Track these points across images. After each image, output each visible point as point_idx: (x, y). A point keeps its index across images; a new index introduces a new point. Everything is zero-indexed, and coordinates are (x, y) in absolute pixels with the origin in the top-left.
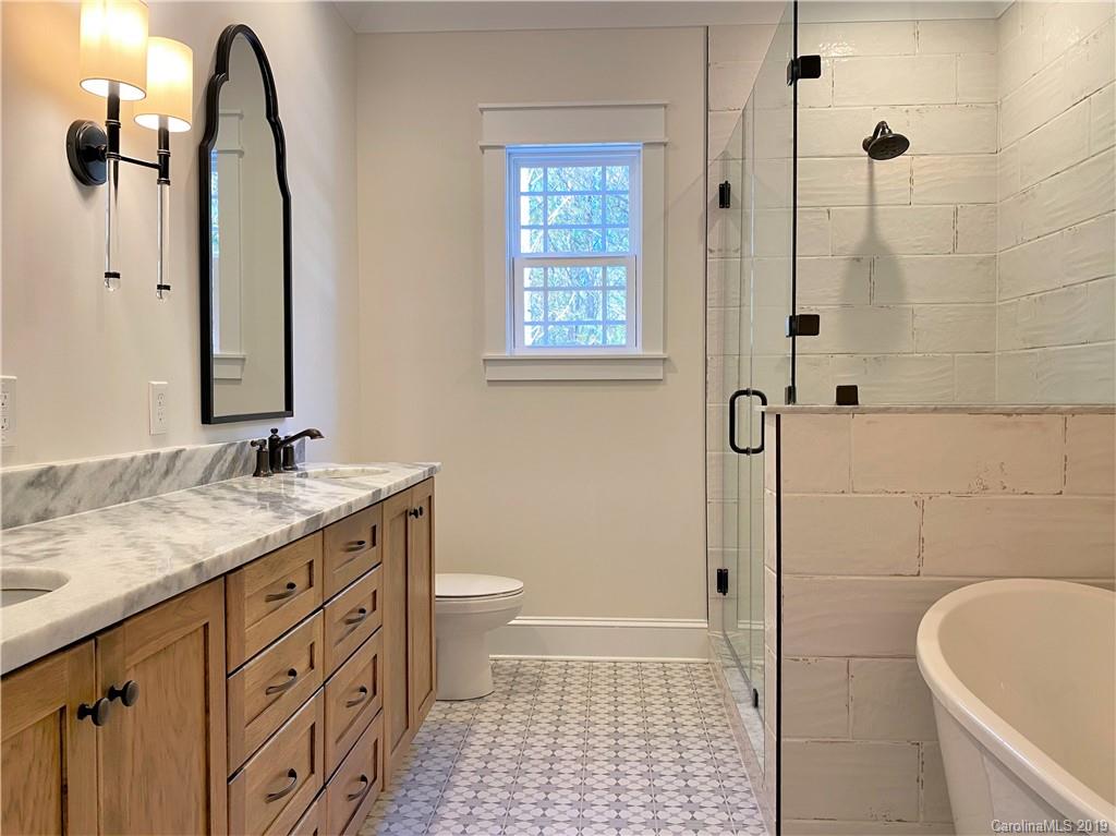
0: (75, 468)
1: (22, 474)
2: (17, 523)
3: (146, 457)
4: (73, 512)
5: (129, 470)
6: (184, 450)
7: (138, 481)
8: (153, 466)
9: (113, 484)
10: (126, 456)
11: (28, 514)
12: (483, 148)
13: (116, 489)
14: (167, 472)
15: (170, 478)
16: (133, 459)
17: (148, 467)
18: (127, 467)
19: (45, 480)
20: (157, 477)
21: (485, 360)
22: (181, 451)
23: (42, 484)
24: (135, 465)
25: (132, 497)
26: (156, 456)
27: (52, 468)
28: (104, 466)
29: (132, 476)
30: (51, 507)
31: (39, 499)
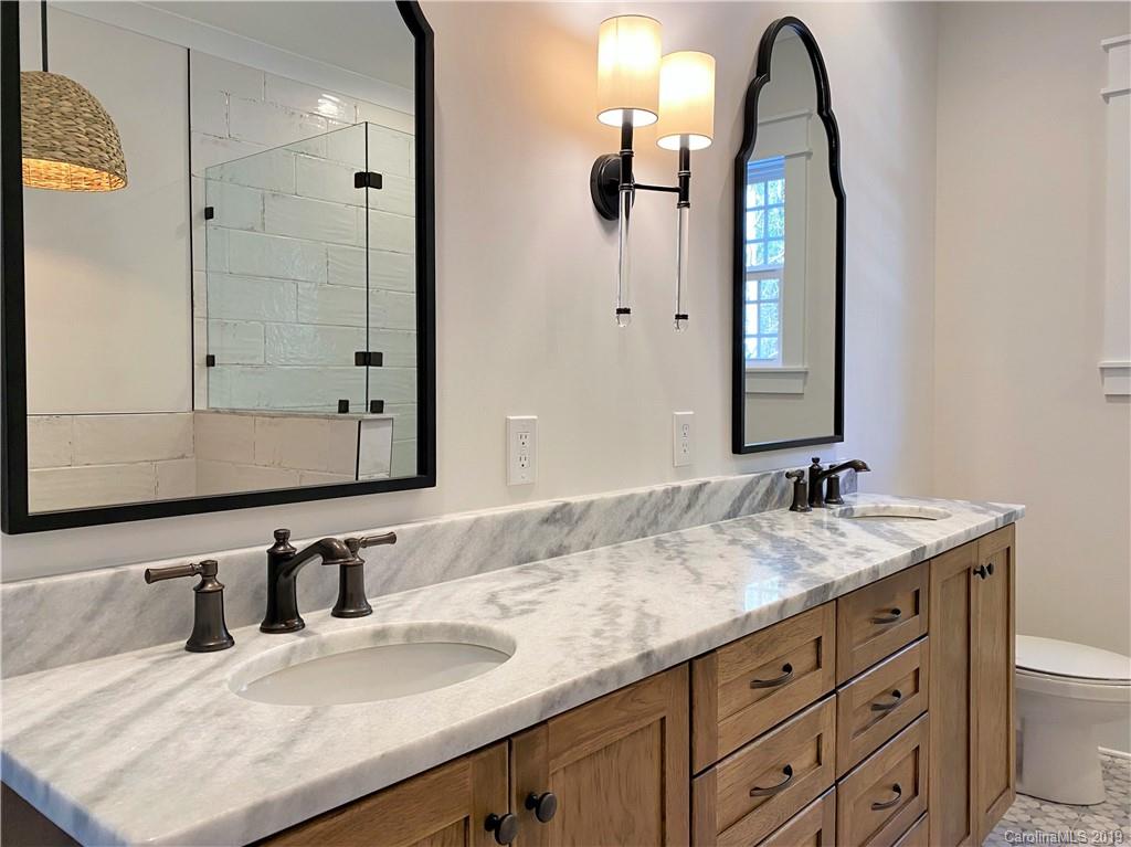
0: (590, 505)
1: (538, 511)
2: (532, 559)
3: (666, 492)
4: (587, 548)
5: (648, 505)
6: (709, 483)
7: (656, 517)
8: (673, 500)
9: (630, 519)
10: (642, 490)
11: (542, 550)
12: (1107, 97)
13: (633, 524)
14: (689, 507)
15: (692, 513)
16: (651, 494)
17: (668, 501)
18: (645, 502)
19: (560, 517)
20: (677, 512)
21: (1102, 369)
22: (705, 484)
23: (557, 521)
24: (653, 499)
25: (649, 532)
26: (677, 490)
27: (566, 505)
28: (620, 501)
29: (650, 512)
30: (566, 543)
31: (554, 535)
